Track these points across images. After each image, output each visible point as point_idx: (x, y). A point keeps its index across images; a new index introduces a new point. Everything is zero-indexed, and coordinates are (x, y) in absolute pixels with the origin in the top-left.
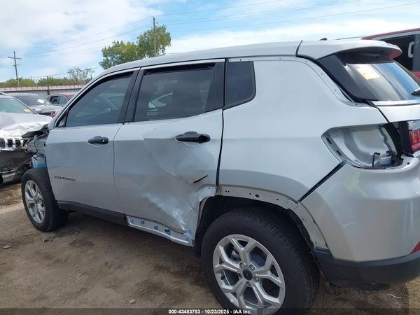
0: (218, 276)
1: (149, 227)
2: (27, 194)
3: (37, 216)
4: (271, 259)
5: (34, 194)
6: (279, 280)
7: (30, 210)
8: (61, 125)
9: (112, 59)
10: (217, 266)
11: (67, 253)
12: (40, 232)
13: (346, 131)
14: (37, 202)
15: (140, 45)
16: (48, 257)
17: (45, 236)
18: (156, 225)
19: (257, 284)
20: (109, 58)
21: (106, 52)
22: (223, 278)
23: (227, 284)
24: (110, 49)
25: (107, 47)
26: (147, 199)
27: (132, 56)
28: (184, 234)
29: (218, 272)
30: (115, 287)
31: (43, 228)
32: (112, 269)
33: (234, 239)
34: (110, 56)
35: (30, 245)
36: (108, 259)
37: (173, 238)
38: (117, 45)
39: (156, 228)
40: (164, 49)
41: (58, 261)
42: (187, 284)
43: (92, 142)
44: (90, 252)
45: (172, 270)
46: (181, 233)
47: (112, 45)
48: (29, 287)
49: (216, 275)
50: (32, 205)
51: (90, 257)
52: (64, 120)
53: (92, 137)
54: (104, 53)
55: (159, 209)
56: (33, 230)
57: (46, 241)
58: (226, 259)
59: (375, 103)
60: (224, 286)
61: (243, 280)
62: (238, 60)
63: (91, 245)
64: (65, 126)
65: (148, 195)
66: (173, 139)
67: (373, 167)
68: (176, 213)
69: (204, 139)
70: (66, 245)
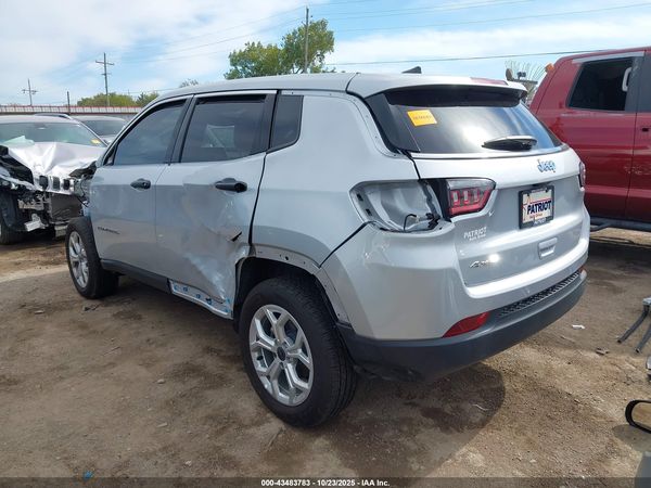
0: (255, 355)
1: (191, 296)
2: (71, 249)
3: (81, 278)
4: (301, 334)
5: (77, 248)
6: (307, 361)
7: (74, 270)
8: (110, 161)
9: (244, 69)
10: (253, 343)
11: (108, 324)
12: (82, 298)
13: (386, 187)
14: (81, 259)
15: (287, 50)
16: (84, 326)
17: (88, 303)
18: (199, 292)
19: (290, 366)
20: (239, 68)
21: (235, 59)
22: (260, 358)
23: (263, 365)
24: (242, 55)
25: (238, 51)
26: (187, 260)
27: (274, 66)
28: (224, 304)
29: (255, 350)
30: (148, 366)
31: (87, 294)
32: (154, 346)
33: (269, 311)
34: (240, 65)
35: (67, 312)
36: (152, 336)
37: (213, 308)
38: (251, 48)
39: (199, 297)
40: (322, 57)
41: (94, 332)
42: (234, 370)
43: (135, 185)
44: (134, 325)
45: (222, 354)
46: (221, 302)
47: (244, 48)
48: (52, 356)
49: (252, 354)
50: (77, 264)
51: (132, 332)
52: (111, 158)
53: (135, 179)
54: (232, 61)
55: (200, 273)
56: (77, 296)
57: (87, 309)
58: (262, 334)
59: (414, 155)
60: (259, 367)
61: (277, 360)
62: (289, 93)
63: (140, 318)
64: (112, 164)
65: (189, 255)
66: (211, 186)
67: (404, 231)
68: (216, 278)
69: (241, 188)
70: (109, 315)
